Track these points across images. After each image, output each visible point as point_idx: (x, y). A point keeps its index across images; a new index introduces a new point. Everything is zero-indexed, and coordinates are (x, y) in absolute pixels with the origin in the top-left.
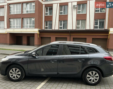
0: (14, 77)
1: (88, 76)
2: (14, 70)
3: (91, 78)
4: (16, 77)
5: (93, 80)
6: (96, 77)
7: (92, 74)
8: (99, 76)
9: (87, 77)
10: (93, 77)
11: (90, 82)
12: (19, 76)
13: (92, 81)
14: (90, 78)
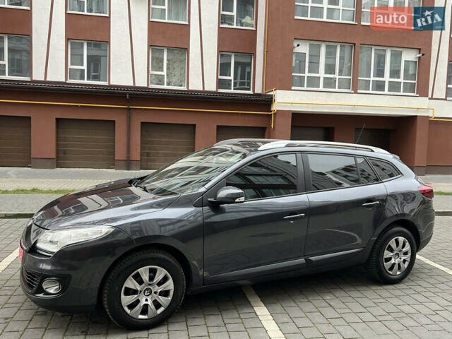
0: (145, 309)
1: (387, 254)
2: (145, 277)
3: (393, 261)
4: (152, 307)
5: (399, 264)
6: (404, 254)
7: (397, 246)
8: (410, 251)
9: (385, 257)
10: (398, 255)
11: (391, 273)
13: (396, 267)
14: (390, 259)
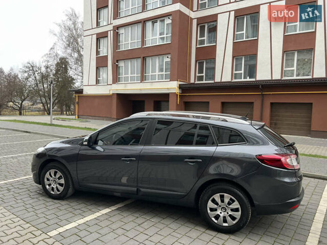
0: (53, 189)
1: (211, 204)
2: (53, 174)
4: (55, 189)
5: (224, 217)
6: (232, 210)
7: (223, 201)
8: (240, 210)
9: (208, 206)
10: (224, 209)
11: (216, 221)
12: (61, 189)
13: (221, 219)
